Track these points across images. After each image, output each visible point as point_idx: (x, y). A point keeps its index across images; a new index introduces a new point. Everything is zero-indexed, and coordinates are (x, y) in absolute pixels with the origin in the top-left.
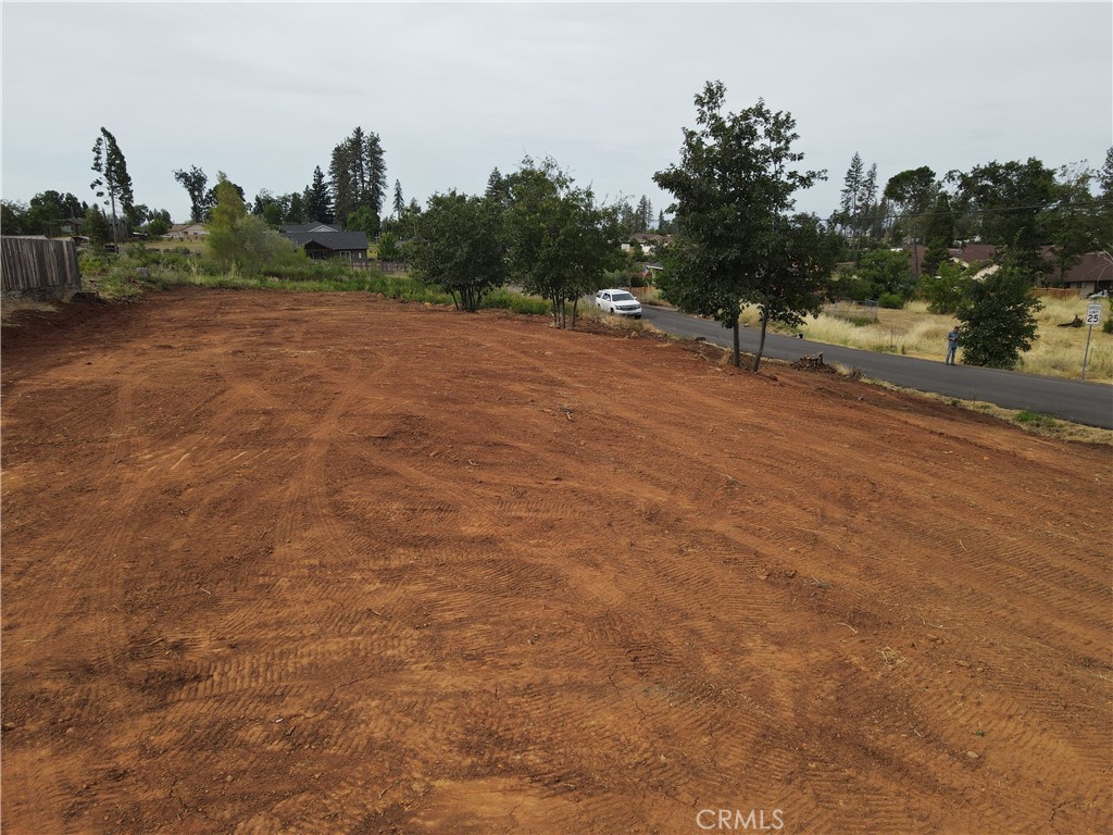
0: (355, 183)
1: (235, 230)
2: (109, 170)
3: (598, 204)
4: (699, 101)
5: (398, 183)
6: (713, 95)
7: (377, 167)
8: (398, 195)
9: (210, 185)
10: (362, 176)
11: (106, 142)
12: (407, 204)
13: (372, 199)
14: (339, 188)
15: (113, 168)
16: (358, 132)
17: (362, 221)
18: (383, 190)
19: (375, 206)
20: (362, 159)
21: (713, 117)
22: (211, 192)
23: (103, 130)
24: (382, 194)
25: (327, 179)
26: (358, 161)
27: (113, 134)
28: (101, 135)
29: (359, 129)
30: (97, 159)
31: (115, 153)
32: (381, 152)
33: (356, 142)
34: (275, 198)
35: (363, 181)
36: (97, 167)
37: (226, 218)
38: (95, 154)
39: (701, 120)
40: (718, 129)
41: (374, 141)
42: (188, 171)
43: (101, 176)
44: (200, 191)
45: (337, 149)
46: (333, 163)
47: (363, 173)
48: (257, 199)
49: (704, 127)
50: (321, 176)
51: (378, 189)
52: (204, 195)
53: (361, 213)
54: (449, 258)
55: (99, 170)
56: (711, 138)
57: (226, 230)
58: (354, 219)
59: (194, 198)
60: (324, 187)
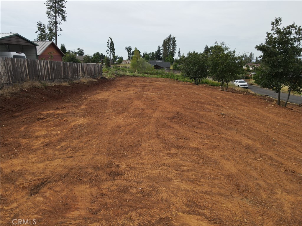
0: (168, 49)
1: (137, 62)
2: (110, 47)
3: (237, 55)
4: (273, 24)
5: (179, 49)
6: (278, 21)
7: (174, 45)
8: (179, 53)
9: (132, 51)
10: (170, 48)
11: (110, 40)
12: (181, 55)
13: (172, 54)
14: (164, 51)
15: (111, 47)
16: (170, 36)
17: (169, 59)
18: (175, 51)
19: (173, 55)
20: (170, 43)
21: (277, 28)
22: (133, 52)
23: (110, 38)
24: (175, 52)
25: (161, 48)
26: (169, 44)
27: (112, 39)
28: (109, 39)
29: (170, 35)
30: (108, 45)
31: (112, 43)
32: (176, 41)
33: (169, 39)
34: (148, 54)
35: (170, 49)
36: (108, 46)
37: (136, 59)
38: (108, 43)
39: (273, 29)
40: (278, 32)
41: (174, 38)
42: (128, 47)
43: (108, 49)
44: (130, 52)
45: (164, 41)
46: (163, 44)
47: (170, 47)
48: (144, 54)
49: (274, 32)
50: (159, 48)
51: (174, 51)
52: (131, 53)
53: (169, 57)
54: (192, 70)
55: (108, 47)
56: (276, 35)
57: (135, 62)
58: (167, 59)
59: (129, 54)
60: (160, 51)
